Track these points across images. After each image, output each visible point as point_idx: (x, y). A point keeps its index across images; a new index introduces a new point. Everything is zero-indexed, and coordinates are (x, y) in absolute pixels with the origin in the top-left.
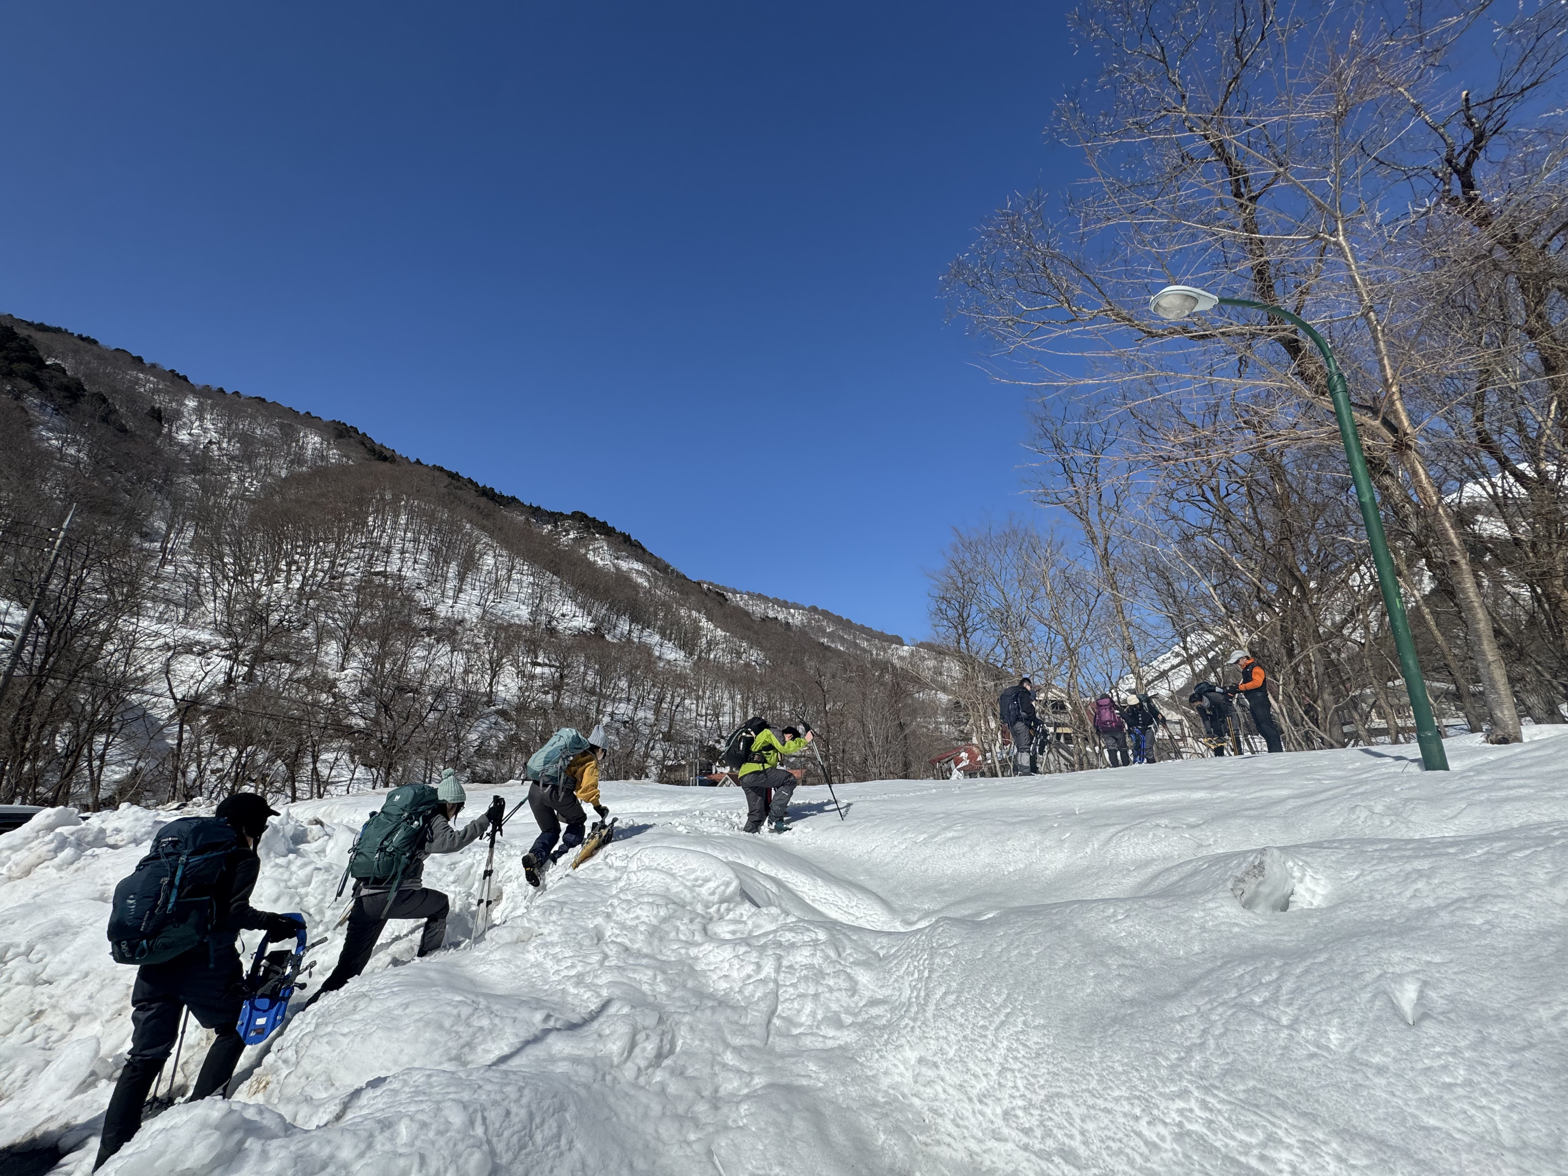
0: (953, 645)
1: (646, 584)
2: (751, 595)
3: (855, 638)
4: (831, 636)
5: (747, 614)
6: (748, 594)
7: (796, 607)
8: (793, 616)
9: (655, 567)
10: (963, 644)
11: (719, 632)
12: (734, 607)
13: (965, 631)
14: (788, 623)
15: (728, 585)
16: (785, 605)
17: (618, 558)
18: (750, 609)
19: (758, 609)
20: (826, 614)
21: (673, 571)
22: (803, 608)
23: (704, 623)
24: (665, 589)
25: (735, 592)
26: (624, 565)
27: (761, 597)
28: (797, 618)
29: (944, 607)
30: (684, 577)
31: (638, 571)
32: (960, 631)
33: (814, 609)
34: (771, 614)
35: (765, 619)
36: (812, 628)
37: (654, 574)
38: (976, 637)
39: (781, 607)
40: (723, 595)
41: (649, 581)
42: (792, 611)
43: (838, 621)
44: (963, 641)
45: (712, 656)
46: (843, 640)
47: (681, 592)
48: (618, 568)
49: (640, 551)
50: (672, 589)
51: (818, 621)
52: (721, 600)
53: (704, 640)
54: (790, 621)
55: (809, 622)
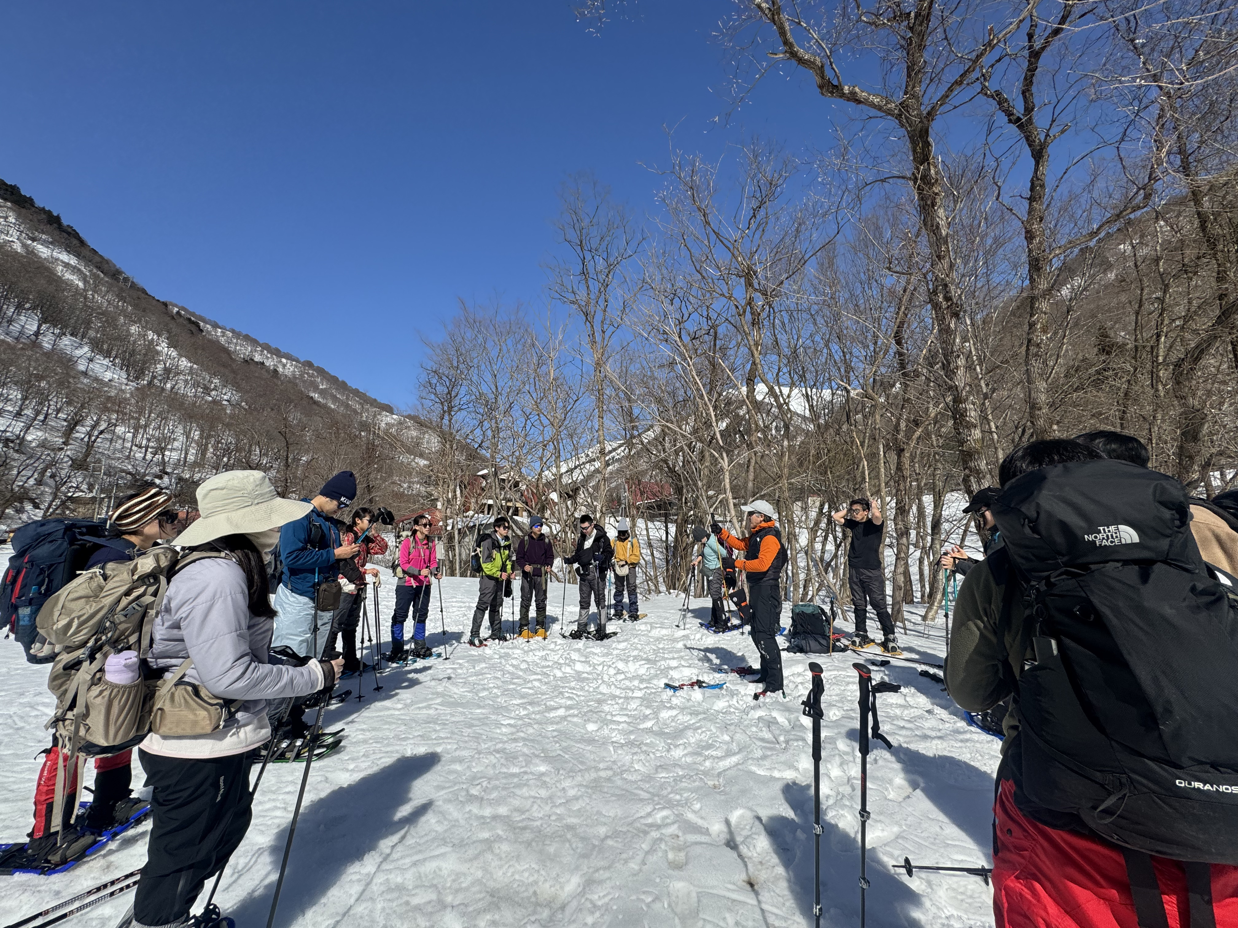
0: (435, 418)
1: (81, 285)
2: (237, 334)
3: (347, 399)
4: (322, 392)
5: (226, 351)
6: (233, 331)
7: (289, 357)
8: (284, 366)
9: (99, 268)
10: (446, 421)
11: (184, 363)
12: (210, 341)
13: (450, 408)
14: (275, 371)
15: (208, 317)
16: (277, 353)
17: (33, 240)
18: (232, 348)
19: (243, 350)
20: (321, 372)
21: (126, 280)
22: (297, 361)
23: (163, 347)
24: (110, 296)
25: (215, 326)
26: (43, 251)
27: (247, 338)
28: (288, 368)
29: (434, 381)
30: (144, 291)
31: (67, 265)
32: (446, 408)
33: (309, 364)
34: (257, 358)
35: (249, 362)
36: (304, 382)
37: (95, 277)
38: (459, 417)
39: (272, 353)
40: (198, 326)
41: (85, 281)
42: (284, 360)
43: (333, 380)
44: (446, 417)
45: (169, 386)
46: (335, 399)
47: (136, 306)
48: (31, 252)
49: (75, 242)
50: (122, 299)
51: (312, 376)
52: (194, 329)
53: (160, 367)
54: (280, 369)
55: (302, 376)
